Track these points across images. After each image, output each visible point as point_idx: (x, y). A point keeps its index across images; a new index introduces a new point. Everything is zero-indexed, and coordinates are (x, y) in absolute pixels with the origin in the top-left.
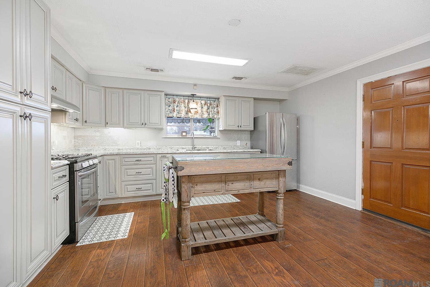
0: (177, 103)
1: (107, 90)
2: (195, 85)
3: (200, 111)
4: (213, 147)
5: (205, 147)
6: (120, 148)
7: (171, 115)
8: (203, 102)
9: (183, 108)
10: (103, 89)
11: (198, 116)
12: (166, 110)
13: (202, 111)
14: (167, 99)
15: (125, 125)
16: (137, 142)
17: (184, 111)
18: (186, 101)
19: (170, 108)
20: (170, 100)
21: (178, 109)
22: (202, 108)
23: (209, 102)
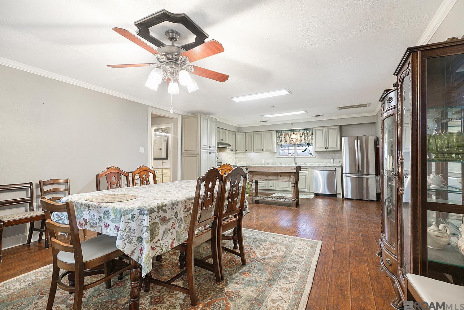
0: (283, 135)
1: (247, 134)
2: (292, 124)
3: (299, 139)
4: (310, 163)
5: (304, 163)
6: (254, 163)
7: (280, 143)
8: (301, 133)
9: (288, 138)
10: (244, 134)
11: (298, 143)
12: (277, 141)
13: (301, 139)
14: (278, 134)
15: (254, 151)
16: (262, 160)
17: (289, 140)
18: (290, 134)
19: (280, 139)
20: (279, 134)
21: (285, 139)
22: (301, 137)
23: (305, 132)
